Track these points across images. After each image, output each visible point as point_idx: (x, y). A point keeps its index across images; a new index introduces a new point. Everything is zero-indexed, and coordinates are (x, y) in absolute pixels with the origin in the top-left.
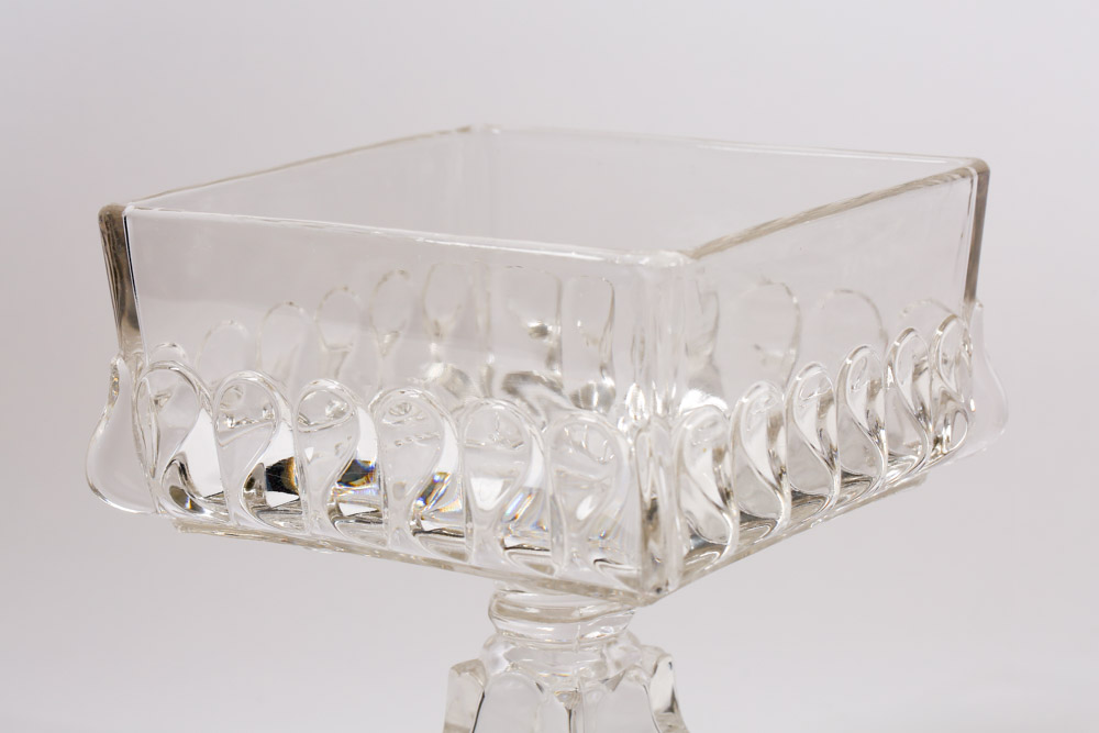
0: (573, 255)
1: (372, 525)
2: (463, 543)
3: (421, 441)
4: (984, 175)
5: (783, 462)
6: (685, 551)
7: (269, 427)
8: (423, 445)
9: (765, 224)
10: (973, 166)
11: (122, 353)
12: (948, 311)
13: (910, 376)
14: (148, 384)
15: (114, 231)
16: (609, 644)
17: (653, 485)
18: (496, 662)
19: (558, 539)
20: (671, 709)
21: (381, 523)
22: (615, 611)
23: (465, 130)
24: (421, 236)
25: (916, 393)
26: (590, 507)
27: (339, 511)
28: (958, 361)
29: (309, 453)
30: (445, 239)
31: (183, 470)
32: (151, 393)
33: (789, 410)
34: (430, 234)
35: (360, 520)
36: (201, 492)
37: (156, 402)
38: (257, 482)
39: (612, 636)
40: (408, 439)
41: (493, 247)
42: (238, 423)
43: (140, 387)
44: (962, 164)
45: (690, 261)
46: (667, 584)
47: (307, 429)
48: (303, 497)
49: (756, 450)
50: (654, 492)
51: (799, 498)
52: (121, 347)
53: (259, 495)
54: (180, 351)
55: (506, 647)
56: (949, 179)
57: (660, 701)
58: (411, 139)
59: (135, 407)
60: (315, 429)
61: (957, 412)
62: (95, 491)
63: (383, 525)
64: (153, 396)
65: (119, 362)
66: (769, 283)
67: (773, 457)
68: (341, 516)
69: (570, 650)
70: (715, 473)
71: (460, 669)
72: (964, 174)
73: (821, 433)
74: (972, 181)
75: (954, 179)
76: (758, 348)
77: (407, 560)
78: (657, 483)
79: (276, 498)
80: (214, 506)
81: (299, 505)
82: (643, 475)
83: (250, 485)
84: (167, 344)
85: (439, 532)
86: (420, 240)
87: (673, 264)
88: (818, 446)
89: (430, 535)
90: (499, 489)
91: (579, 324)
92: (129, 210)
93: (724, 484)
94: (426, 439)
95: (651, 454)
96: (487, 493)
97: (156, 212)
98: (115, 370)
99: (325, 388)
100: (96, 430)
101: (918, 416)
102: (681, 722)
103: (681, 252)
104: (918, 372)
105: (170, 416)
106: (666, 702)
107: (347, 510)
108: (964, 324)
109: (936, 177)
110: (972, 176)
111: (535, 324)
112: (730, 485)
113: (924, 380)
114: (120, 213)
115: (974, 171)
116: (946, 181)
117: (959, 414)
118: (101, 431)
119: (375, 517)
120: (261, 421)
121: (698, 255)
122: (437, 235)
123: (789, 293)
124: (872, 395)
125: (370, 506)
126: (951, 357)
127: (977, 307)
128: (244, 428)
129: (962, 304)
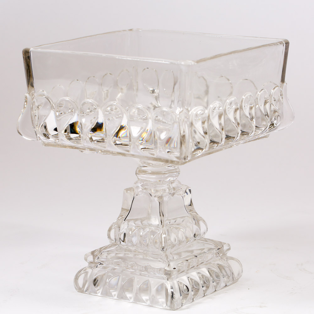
0: (163, 62)
1: (102, 143)
2: (128, 147)
3: (116, 118)
4: (287, 44)
5: (223, 125)
6: (193, 150)
7: (71, 114)
8: (117, 120)
9: (219, 54)
10: (284, 41)
11: (28, 92)
12: (276, 84)
13: (263, 104)
14: (36, 102)
15: (27, 56)
16: (172, 183)
17: (184, 129)
18: (138, 187)
19: (156, 146)
20: (190, 205)
21: (104, 142)
22: (173, 172)
23: (131, 30)
24: (117, 57)
25: (265, 109)
26: (165, 135)
27: (92, 139)
28: (279, 100)
29: (84, 120)
30: (125, 58)
31: (45, 127)
32: (37, 104)
33: (225, 111)
34: (120, 56)
35: (98, 141)
36: (51, 134)
37: (38, 107)
38: (67, 131)
39: (172, 181)
40: (112, 118)
41: (138, 60)
42: (61, 113)
43: (33, 103)
44: (281, 40)
45: (196, 64)
46: (187, 157)
47: (83, 115)
48: (81, 135)
49: (215, 122)
50: (184, 132)
51: (229, 137)
52: (28, 91)
53: (68, 134)
54: (45, 92)
55: (141, 183)
56: (276, 44)
57: (187, 202)
58: (114, 32)
59: (32, 108)
60: (85, 115)
61: (278, 116)
62: (19, 133)
63: (105, 143)
64: (37, 106)
65: (27, 95)
66: (222, 77)
67: (220, 124)
68: (92, 140)
69: (160, 184)
70: (203, 127)
71: (127, 190)
72: (281, 43)
73: (235, 119)
74: (283, 46)
75: (278, 44)
76: (219, 97)
77: (112, 153)
78: (185, 129)
79: (73, 136)
80: (54, 138)
81: (80, 137)
82: (181, 127)
83: (66, 131)
84: (41, 90)
85: (121, 144)
86: (117, 58)
87: (191, 64)
88: (234, 121)
89: (119, 145)
90: (139, 130)
91: (165, 89)
92: (31, 49)
93: (205, 130)
94: (118, 118)
95: (183, 120)
96: (135, 131)
97: (39, 50)
98: (26, 97)
99: (89, 101)
100: (19, 117)
101: (266, 115)
102: (194, 209)
103: (193, 61)
104: (266, 103)
105: (42, 112)
106: (189, 203)
107: (94, 138)
108: (281, 89)
109: (272, 44)
110: (283, 44)
111: (151, 89)
112: (206, 130)
113: (268, 106)
114: (29, 50)
115: (284, 43)
116: (275, 45)
117: (279, 116)
118: (20, 117)
119: (102, 141)
120: (69, 113)
121: (198, 62)
122: (122, 56)
123: (228, 80)
124: (251, 108)
125: (101, 137)
126: (277, 99)
127: (285, 84)
128: (63, 115)
129: (280, 83)
